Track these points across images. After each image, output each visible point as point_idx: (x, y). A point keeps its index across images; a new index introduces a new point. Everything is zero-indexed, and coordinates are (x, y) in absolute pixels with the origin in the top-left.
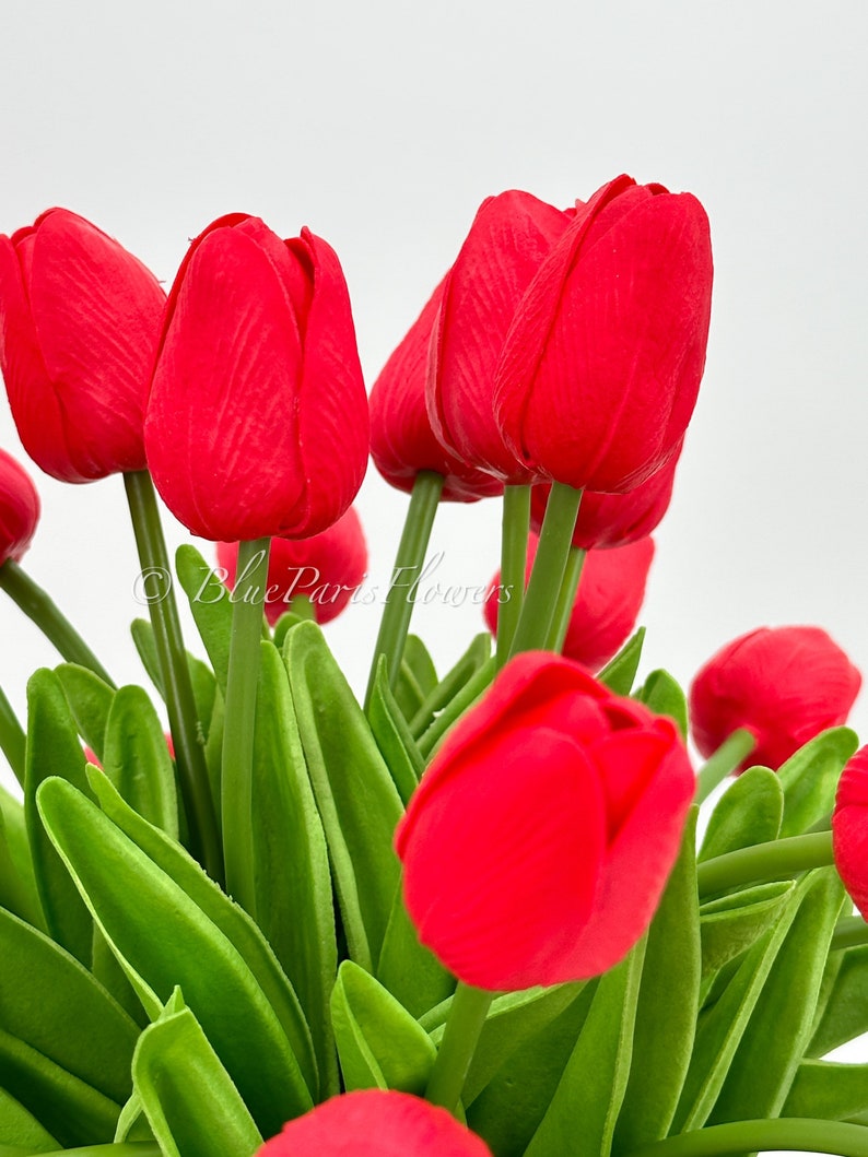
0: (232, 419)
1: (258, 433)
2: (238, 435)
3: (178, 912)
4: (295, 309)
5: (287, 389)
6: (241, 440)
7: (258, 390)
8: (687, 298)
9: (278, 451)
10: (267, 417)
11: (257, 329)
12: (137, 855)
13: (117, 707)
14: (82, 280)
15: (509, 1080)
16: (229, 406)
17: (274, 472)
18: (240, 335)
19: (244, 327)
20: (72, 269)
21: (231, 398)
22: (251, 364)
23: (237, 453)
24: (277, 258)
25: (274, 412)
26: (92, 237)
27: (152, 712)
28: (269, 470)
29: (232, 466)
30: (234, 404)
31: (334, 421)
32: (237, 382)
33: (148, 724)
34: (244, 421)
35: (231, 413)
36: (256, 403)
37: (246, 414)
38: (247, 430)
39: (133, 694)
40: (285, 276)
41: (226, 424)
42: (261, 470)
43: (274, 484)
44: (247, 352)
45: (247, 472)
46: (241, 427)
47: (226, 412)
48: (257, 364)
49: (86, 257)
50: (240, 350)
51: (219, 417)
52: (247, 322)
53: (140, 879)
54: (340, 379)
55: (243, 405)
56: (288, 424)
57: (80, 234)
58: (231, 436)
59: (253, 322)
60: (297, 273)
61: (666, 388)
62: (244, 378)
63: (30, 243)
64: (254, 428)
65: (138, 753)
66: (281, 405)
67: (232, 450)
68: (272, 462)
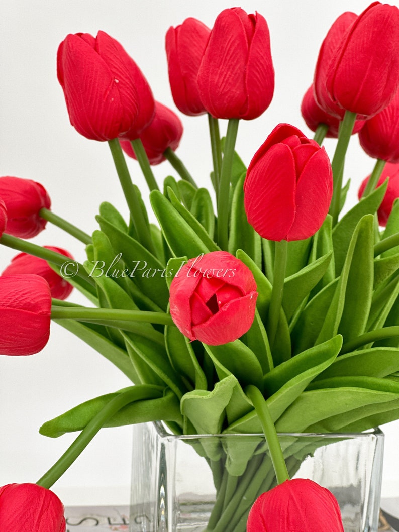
0: (223, 72)
1: (232, 78)
2: (224, 78)
3: (194, 241)
4: (247, 36)
5: (242, 63)
6: (225, 80)
7: (232, 63)
8: (391, 42)
9: (238, 84)
10: (234, 72)
11: (234, 42)
12: (181, 219)
13: (197, 195)
14: (195, 41)
15: (312, 323)
16: (222, 68)
17: (237, 92)
18: (228, 44)
19: (229, 41)
20: (192, 36)
21: (223, 65)
22: (231, 54)
23: (224, 84)
24: (243, 19)
25: (237, 71)
26: (201, 27)
27: (209, 198)
28: (234, 91)
29: (222, 88)
30: (224, 67)
31: (258, 76)
32: (226, 60)
33: (208, 202)
34: (227, 73)
35: (223, 70)
36: (231, 67)
37: (228, 71)
38: (227, 76)
39: (204, 191)
40: (245, 26)
41: (221, 74)
42: (232, 90)
43: (236, 96)
44: (229, 50)
45: (227, 90)
46: (226, 75)
47: (221, 70)
48: (233, 53)
49: (198, 33)
50: (227, 49)
51: (219, 71)
52: (230, 39)
53: (182, 227)
54: (262, 62)
55: (227, 68)
56: (242, 75)
57: (196, 24)
58: (222, 78)
59: (233, 39)
60: (250, 25)
61: (382, 75)
62: (228, 58)
63: (179, 29)
64: (230, 76)
65: (203, 213)
66: (239, 68)
67: (222, 83)
68: (236, 88)
